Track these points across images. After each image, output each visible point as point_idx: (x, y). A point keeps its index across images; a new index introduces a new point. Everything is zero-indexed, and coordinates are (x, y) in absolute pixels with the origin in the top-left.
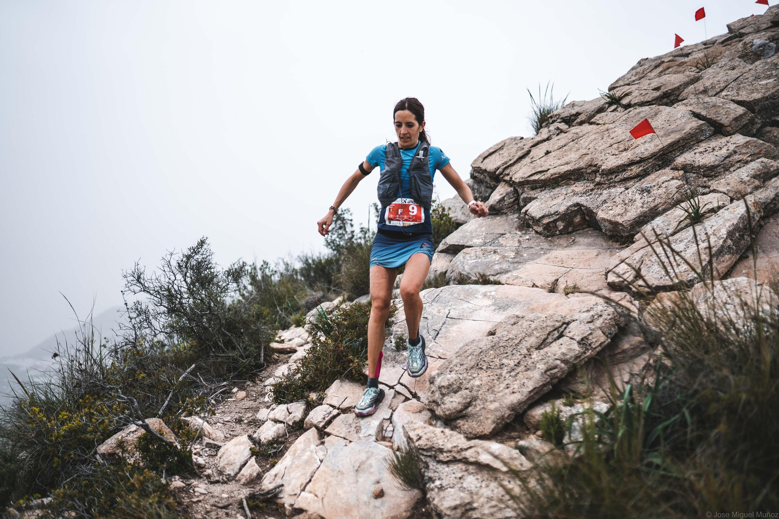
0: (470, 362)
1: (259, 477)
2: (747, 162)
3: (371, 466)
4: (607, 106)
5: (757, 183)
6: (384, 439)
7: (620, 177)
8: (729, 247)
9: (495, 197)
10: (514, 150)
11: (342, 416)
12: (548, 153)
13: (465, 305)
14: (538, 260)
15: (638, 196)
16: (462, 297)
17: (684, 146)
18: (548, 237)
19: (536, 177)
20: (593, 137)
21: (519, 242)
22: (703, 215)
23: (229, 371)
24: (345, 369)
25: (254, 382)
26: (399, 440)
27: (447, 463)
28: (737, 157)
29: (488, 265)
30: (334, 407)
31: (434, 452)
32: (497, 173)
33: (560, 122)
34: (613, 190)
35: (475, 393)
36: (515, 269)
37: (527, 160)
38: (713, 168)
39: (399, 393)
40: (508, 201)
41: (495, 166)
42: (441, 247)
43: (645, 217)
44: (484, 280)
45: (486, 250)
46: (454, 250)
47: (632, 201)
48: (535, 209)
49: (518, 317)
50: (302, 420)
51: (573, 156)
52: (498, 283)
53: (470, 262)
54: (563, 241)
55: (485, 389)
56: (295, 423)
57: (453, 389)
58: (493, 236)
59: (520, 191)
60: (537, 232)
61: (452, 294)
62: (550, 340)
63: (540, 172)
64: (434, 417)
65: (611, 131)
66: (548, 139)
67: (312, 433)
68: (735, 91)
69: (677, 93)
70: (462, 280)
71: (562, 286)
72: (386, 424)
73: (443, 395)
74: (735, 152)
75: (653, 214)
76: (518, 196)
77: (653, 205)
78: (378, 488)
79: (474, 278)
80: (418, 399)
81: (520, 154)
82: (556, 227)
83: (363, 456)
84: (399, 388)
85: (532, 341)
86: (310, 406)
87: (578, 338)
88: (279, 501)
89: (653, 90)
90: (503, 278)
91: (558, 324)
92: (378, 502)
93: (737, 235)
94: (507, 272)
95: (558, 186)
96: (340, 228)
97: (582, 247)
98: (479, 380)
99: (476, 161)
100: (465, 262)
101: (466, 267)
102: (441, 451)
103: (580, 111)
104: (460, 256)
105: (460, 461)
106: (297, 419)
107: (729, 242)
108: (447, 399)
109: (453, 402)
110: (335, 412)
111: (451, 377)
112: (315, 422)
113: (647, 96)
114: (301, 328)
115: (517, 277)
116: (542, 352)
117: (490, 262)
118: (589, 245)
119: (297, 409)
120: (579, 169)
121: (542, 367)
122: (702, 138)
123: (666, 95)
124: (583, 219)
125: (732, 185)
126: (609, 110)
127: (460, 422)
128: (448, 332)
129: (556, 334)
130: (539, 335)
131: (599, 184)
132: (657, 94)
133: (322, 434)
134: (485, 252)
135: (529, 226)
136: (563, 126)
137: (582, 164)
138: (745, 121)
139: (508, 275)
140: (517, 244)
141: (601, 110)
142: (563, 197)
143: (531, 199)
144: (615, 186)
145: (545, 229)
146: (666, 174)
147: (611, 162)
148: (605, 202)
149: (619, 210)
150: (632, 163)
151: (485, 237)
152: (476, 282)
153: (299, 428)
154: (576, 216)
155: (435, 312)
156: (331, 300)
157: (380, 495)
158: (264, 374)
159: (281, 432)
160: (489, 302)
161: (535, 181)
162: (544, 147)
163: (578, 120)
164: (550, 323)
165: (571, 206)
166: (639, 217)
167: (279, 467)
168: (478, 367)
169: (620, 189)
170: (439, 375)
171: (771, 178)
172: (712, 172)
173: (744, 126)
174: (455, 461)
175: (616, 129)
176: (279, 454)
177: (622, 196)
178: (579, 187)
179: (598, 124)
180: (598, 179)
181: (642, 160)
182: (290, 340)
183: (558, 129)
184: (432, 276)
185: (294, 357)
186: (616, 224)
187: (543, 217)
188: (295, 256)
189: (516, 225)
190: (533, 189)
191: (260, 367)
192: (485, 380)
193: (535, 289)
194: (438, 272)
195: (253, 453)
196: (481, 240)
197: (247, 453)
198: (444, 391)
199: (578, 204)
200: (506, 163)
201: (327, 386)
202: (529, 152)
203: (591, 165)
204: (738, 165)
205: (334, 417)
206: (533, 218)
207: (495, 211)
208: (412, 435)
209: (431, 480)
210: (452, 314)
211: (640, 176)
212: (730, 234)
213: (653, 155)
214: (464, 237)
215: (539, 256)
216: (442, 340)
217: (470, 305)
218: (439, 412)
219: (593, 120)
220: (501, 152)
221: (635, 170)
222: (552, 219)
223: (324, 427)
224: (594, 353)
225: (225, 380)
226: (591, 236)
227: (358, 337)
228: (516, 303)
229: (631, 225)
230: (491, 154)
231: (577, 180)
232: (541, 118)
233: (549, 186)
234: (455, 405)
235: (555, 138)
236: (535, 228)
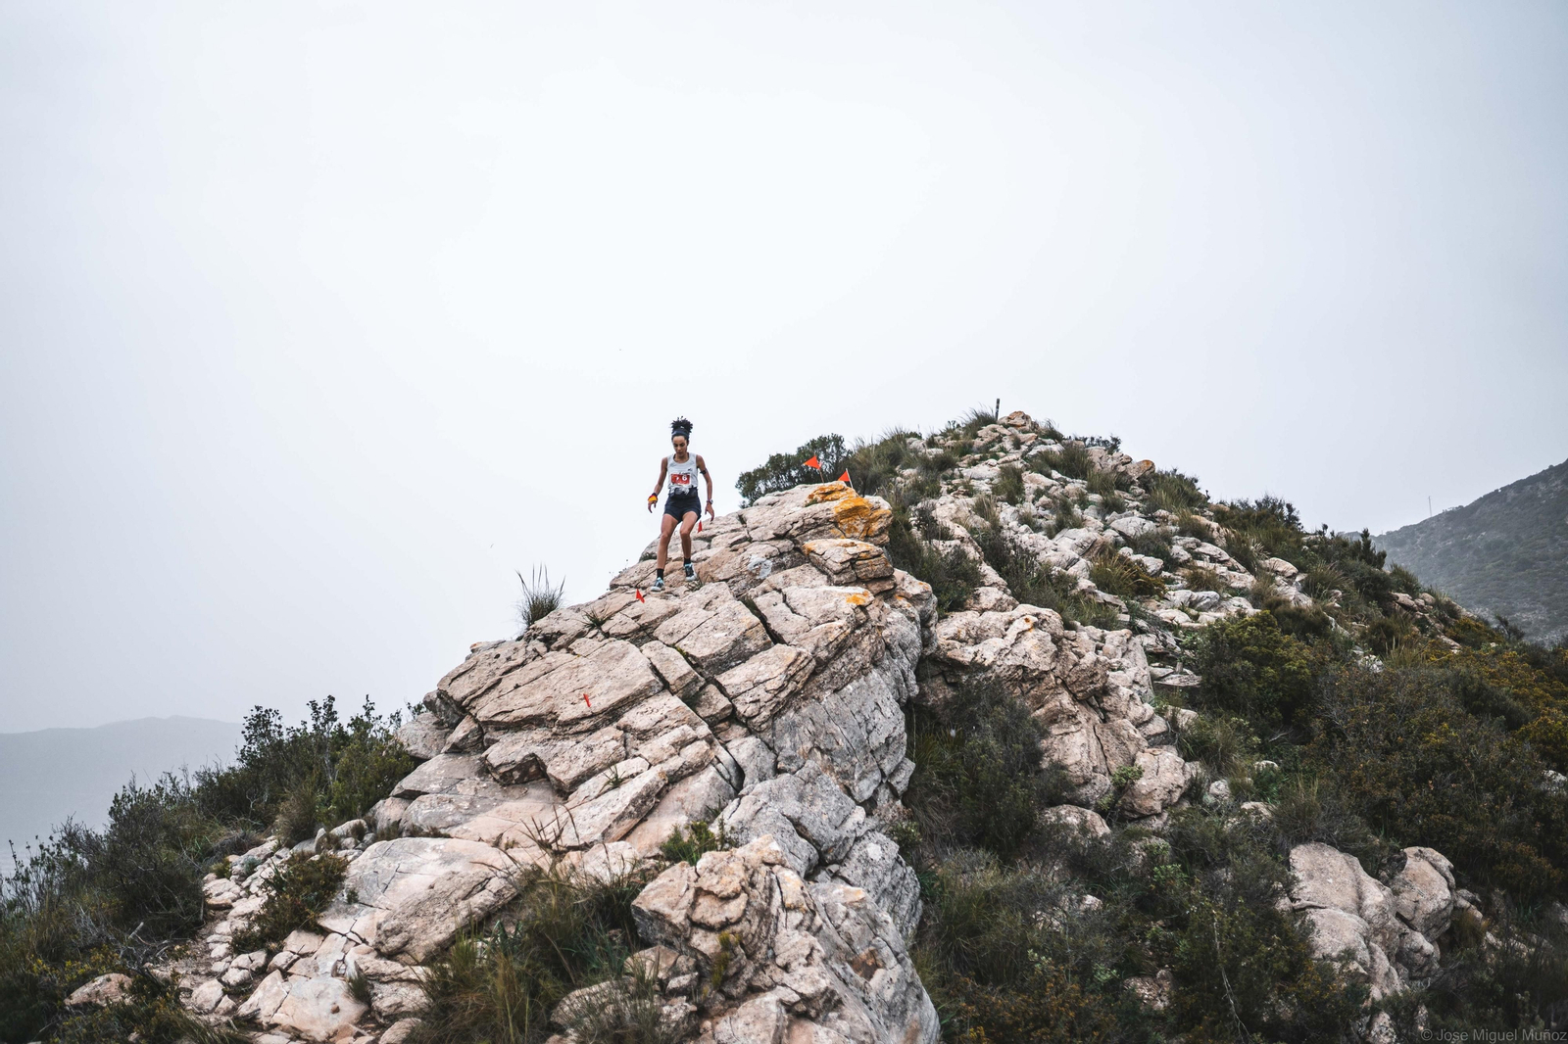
0: (410, 910)
1: (235, 1009)
2: (673, 728)
3: (328, 994)
4: (587, 629)
5: (673, 750)
6: (338, 975)
7: (574, 730)
8: (630, 813)
9: (459, 733)
10: (485, 674)
11: (301, 960)
12: (517, 686)
13: (415, 859)
14: (489, 813)
15: (583, 753)
16: (412, 851)
17: (633, 702)
18: (504, 786)
19: (499, 718)
20: (564, 673)
21: (476, 790)
22: (622, 780)
23: (169, 928)
24: (301, 921)
25: (194, 940)
26: (351, 971)
27: (387, 983)
28: (666, 722)
29: (441, 817)
30: (294, 953)
31: (379, 977)
32: (464, 703)
33: (540, 640)
34: (565, 743)
35: (412, 935)
36: (467, 821)
37: (494, 693)
38: (645, 732)
39: (350, 940)
40: (472, 739)
41: (462, 695)
42: (396, 791)
43: (583, 776)
44: (435, 834)
45: (441, 799)
46: (410, 796)
47: (577, 758)
48: (495, 754)
49: (453, 873)
50: (265, 966)
51: (539, 696)
52: (447, 836)
53: (424, 812)
54: (516, 792)
55: (419, 931)
56: (258, 969)
57: (395, 932)
58: (451, 782)
59: (484, 730)
60: (495, 779)
61: (402, 847)
62: (474, 892)
63: (505, 712)
64: (380, 955)
65: (581, 669)
66: (523, 664)
67: (277, 974)
68: (693, 641)
69: (654, 626)
70: (415, 832)
71: (504, 841)
72: (339, 964)
73: (387, 937)
74: (666, 717)
75: (590, 773)
76: (483, 734)
77: (591, 765)
78: (335, 1006)
79: (426, 830)
80: (367, 943)
81: (489, 683)
82: (512, 776)
83: (322, 988)
84: (350, 936)
85: (460, 893)
86: (271, 954)
87: (495, 891)
88: (258, 1021)
89: (633, 618)
90: (453, 831)
91: (482, 880)
92: (335, 1015)
93: (640, 801)
94: (457, 824)
95: (521, 730)
96: (263, 735)
97: (531, 800)
98: (415, 924)
99: (443, 680)
100: (420, 812)
101: (420, 818)
102: (383, 975)
103: (562, 631)
104: (415, 804)
105: (396, 980)
106: (260, 965)
107: (632, 808)
108: (390, 940)
109: (395, 942)
110: (296, 957)
111: (394, 923)
112: (279, 965)
113: (625, 626)
114: (225, 880)
115: (466, 831)
116: (466, 902)
117: (444, 813)
118: (538, 798)
119: (259, 957)
120: (540, 715)
121: (464, 913)
122: (651, 694)
123: (643, 628)
124: (538, 769)
125: (654, 751)
126: (590, 635)
127: (400, 956)
128: (396, 885)
129: (480, 887)
130: (466, 888)
131: (555, 734)
132: (634, 625)
133: (285, 974)
134: (440, 801)
135: (488, 772)
136: (541, 647)
137: (543, 710)
138: (688, 679)
139: (459, 828)
140: (473, 793)
141: (581, 635)
142: (522, 744)
143: (494, 741)
144: (568, 739)
145: (501, 778)
146: (610, 732)
147: (567, 713)
148: (556, 755)
149: (564, 767)
150: (585, 717)
151: (443, 782)
152: (427, 835)
153: (262, 972)
154: (531, 766)
155: (385, 866)
156: (259, 844)
157: (336, 1010)
158: (204, 931)
159: (246, 976)
160: (436, 856)
161: (498, 722)
162: (516, 677)
163: (556, 644)
164: (476, 879)
165: (527, 756)
166: (578, 776)
167: (253, 999)
168: (416, 914)
169: (571, 742)
170: (385, 922)
171: (687, 745)
172: (644, 735)
173: (688, 684)
174: (393, 981)
175: (585, 668)
176: (251, 991)
177: (571, 752)
178: (538, 734)
179: (574, 654)
180: (554, 729)
181: (593, 715)
182: (217, 895)
183: (535, 650)
184: (385, 825)
185: (232, 913)
186: (559, 781)
187: (501, 765)
188: (191, 772)
189: (477, 768)
190: (497, 729)
191: (199, 924)
192: (421, 924)
193: (481, 843)
194: (392, 821)
195: (225, 993)
196: (438, 786)
197: (220, 992)
198: (388, 934)
199: (533, 755)
200: (474, 692)
201: (285, 936)
202: (499, 681)
203: (551, 712)
204: (665, 730)
205: (295, 961)
206: (491, 765)
207: (457, 750)
208: (362, 967)
209: (375, 994)
210: (402, 868)
211: (591, 731)
212: (633, 802)
213: (603, 711)
214: (421, 781)
215: (491, 807)
216: (390, 893)
217: (419, 859)
218: (383, 949)
219: (570, 647)
220: (472, 674)
221: (587, 724)
222: (508, 769)
223: (287, 969)
224: (506, 901)
225: (164, 939)
226: (543, 788)
227: (313, 891)
228: (460, 857)
229: (571, 783)
230: (460, 675)
231: (539, 725)
232: (534, 606)
233: (512, 728)
234: (396, 944)
235: (531, 665)
236: (494, 774)
